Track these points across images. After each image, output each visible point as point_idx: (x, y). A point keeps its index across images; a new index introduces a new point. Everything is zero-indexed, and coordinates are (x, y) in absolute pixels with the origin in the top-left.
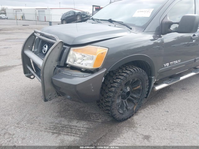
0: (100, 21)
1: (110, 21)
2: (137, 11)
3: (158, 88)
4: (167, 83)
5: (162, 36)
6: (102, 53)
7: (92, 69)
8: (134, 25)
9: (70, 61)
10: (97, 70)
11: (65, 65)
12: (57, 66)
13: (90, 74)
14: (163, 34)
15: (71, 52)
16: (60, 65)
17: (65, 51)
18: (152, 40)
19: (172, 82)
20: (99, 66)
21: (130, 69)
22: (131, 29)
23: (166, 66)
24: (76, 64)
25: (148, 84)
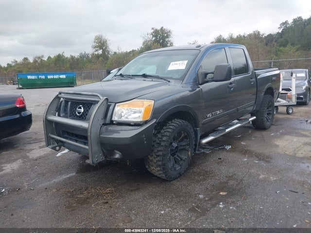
0: (131, 77)
1: (144, 76)
2: (172, 63)
3: (204, 141)
4: (213, 136)
5: (199, 86)
6: (149, 106)
7: (141, 122)
8: (171, 78)
9: (115, 118)
10: (146, 122)
11: (112, 123)
12: (103, 124)
13: (139, 127)
14: (201, 85)
15: (117, 109)
16: (107, 123)
17: (111, 107)
18: (190, 91)
19: (218, 134)
20: (148, 118)
21: (173, 124)
22: (169, 82)
23: (209, 117)
24: (123, 119)
25: (194, 136)
